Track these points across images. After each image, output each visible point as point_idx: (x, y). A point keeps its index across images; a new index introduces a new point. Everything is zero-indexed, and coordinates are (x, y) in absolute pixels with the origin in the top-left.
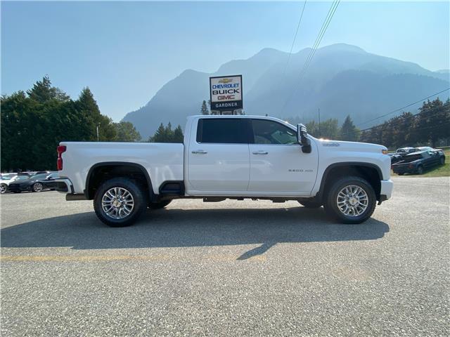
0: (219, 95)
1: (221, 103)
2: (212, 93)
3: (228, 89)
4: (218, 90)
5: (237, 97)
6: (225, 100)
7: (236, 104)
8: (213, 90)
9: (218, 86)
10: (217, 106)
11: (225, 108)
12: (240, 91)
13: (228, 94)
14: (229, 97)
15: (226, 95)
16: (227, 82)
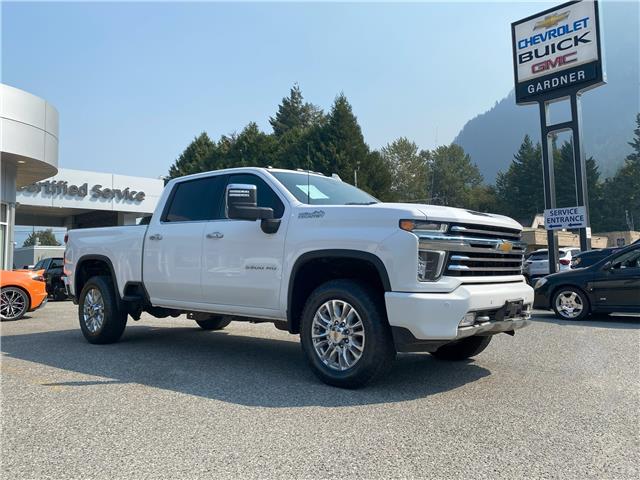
0: (535, 61)
1: (541, 80)
2: (518, 60)
3: (556, 41)
4: (531, 48)
5: (584, 54)
6: (551, 70)
7: (581, 74)
8: (519, 52)
9: (533, 41)
10: (531, 90)
11: (552, 90)
12: (592, 36)
13: (559, 53)
14: (561, 60)
15: (552, 57)
16: (556, 23)
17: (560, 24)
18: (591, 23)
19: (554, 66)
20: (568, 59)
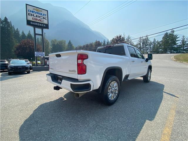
16: (39, 11)
17: (40, 12)
18: (47, 16)
19: (38, 21)
20: (42, 21)
